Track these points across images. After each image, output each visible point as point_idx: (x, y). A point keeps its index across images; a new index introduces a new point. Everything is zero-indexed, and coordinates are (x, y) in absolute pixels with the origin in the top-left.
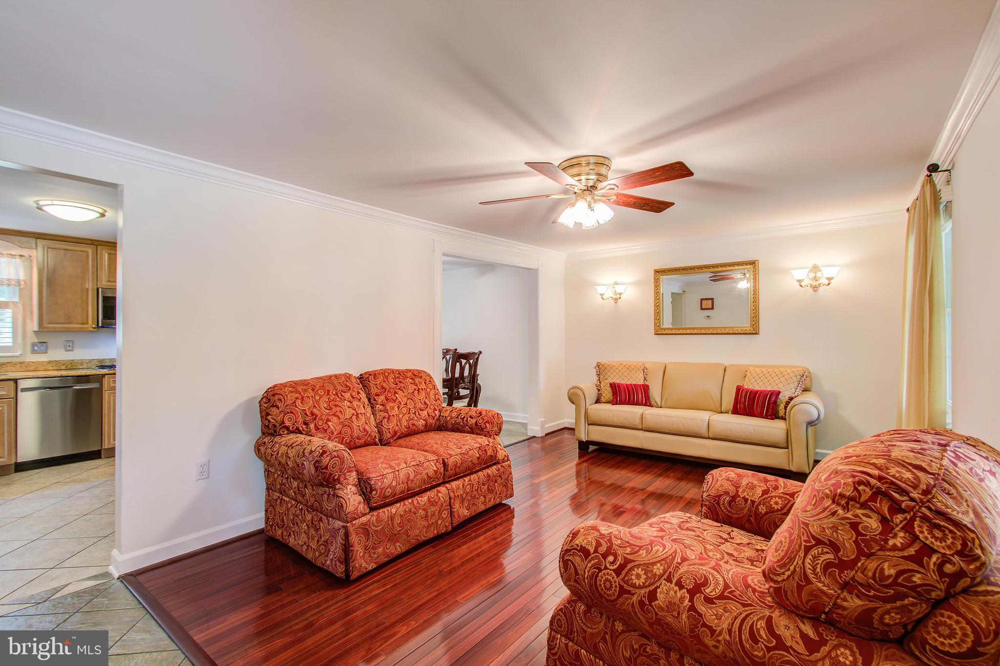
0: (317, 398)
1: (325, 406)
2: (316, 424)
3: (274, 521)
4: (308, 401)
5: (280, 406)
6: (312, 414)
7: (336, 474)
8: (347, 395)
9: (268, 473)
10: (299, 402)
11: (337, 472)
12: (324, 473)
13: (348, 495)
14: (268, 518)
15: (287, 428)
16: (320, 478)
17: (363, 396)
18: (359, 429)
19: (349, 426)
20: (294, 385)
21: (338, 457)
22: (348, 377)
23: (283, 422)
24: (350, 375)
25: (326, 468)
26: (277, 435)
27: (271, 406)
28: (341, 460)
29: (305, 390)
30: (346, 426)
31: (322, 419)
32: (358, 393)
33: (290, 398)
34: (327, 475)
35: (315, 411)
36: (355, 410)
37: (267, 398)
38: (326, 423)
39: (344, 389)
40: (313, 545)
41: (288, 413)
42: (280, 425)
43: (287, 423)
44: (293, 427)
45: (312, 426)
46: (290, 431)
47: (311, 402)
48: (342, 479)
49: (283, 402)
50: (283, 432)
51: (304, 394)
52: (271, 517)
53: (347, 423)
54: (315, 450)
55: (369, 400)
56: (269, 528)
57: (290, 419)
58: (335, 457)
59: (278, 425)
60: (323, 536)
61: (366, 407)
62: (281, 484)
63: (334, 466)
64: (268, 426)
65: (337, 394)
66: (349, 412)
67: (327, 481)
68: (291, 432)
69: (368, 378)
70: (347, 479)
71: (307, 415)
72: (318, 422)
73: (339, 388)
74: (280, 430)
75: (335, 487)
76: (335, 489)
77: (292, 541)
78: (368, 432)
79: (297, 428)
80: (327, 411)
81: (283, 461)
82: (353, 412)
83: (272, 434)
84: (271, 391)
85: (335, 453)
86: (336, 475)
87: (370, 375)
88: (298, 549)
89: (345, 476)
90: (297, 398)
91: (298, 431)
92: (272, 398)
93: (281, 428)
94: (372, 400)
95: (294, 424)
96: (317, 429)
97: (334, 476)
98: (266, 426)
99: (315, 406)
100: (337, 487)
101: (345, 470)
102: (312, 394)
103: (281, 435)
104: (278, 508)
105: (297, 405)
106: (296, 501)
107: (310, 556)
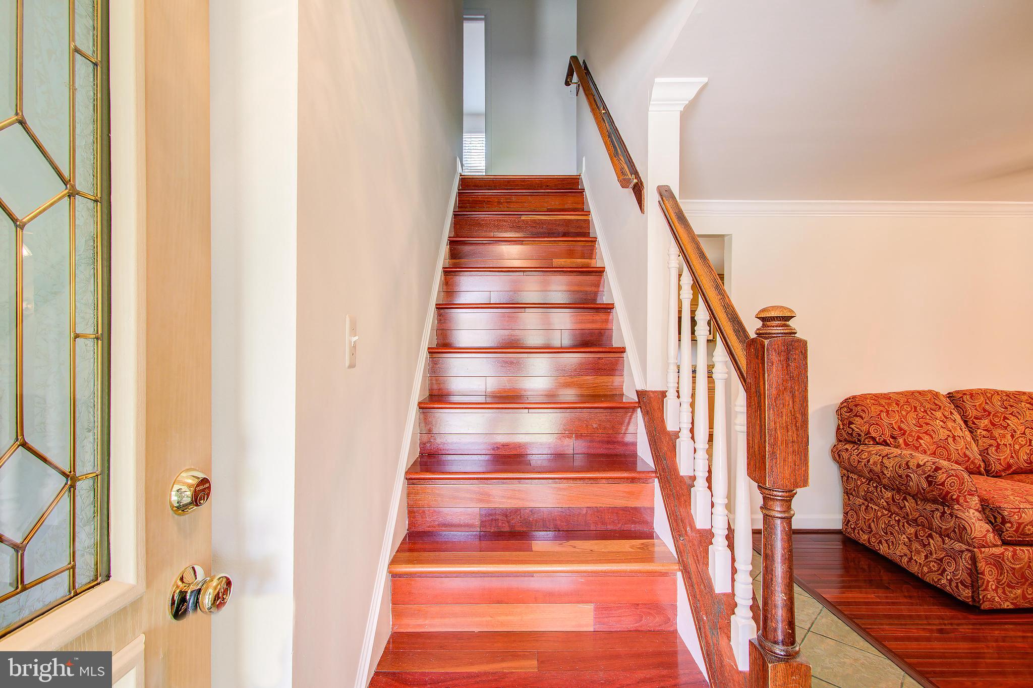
0: (904, 413)
1: (914, 422)
2: (905, 440)
3: (856, 525)
4: (894, 415)
5: (864, 416)
6: (900, 429)
7: (955, 493)
8: (938, 414)
9: (845, 479)
10: (884, 415)
11: (955, 491)
12: (940, 489)
13: (971, 518)
14: (849, 521)
15: (874, 439)
16: (934, 493)
17: (957, 417)
18: (958, 453)
19: (944, 448)
20: (876, 398)
21: (957, 476)
22: (936, 395)
23: (869, 433)
24: (937, 393)
25: (943, 484)
26: (861, 444)
27: (854, 416)
28: (960, 481)
29: (889, 404)
30: (941, 447)
31: (911, 436)
32: (951, 413)
33: (875, 410)
34: (944, 493)
35: (902, 425)
36: (951, 431)
37: (849, 408)
38: (917, 440)
39: (934, 407)
40: (920, 559)
41: (874, 424)
42: (866, 435)
43: (873, 435)
44: (880, 439)
45: (901, 441)
46: (877, 442)
47: (897, 417)
48: (961, 501)
49: (866, 411)
50: (869, 441)
51: (889, 408)
52: (852, 521)
53: (942, 444)
54: (924, 464)
55: (966, 422)
56: (849, 530)
57: (876, 431)
58: (953, 475)
59: (863, 435)
60: (934, 553)
61: (964, 430)
62: (867, 492)
63: (953, 484)
64: (851, 434)
65: (925, 411)
66: (943, 434)
67: (944, 498)
68: (878, 444)
69: (962, 397)
70: (967, 502)
71: (895, 429)
72: (908, 438)
73: (928, 406)
74: (865, 440)
75: (952, 507)
76: (953, 508)
77: (883, 549)
78: (969, 459)
79: (885, 441)
80: (918, 428)
81: (877, 469)
82: (949, 433)
83: (854, 443)
84: (852, 401)
85: (953, 472)
86: (954, 495)
87: (965, 394)
88: (898, 560)
89: (966, 499)
90: (881, 411)
91: (885, 443)
92: (854, 408)
93: (867, 438)
94: (970, 424)
95: (881, 436)
96: (906, 444)
97: (952, 495)
98: (849, 434)
99: (902, 421)
100: (956, 507)
101: (965, 492)
102: (896, 408)
103: (866, 444)
104: (862, 514)
105: (882, 417)
106: (890, 511)
107: (914, 569)
